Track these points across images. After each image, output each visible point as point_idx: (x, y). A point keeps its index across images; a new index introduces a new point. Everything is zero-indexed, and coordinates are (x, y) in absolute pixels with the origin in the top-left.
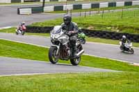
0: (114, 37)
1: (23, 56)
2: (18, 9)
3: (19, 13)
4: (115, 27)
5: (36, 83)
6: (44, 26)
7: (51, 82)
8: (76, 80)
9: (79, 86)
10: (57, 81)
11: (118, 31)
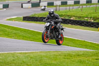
0: (90, 25)
1: (24, 38)
2: (22, 4)
3: (22, 7)
4: (91, 18)
5: (31, 58)
6: (40, 16)
7: (42, 57)
8: (59, 57)
9: (62, 61)
10: (46, 57)
11: (92, 21)
